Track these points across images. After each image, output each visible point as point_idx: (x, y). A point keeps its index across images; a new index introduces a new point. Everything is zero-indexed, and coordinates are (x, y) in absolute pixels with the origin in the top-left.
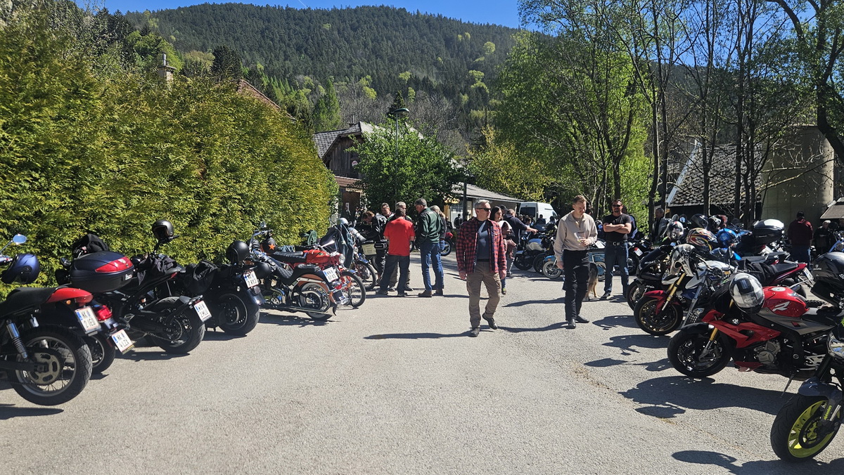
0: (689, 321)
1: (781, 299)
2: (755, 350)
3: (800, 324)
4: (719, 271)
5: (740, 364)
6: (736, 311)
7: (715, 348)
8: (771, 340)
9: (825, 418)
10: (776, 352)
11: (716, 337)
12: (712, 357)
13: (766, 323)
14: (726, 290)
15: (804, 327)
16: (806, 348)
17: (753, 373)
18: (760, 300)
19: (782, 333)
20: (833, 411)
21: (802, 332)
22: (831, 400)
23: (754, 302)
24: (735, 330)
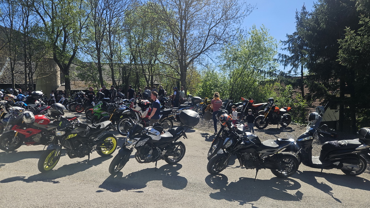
0: (6, 130)
1: (41, 119)
2: (32, 138)
3: (48, 127)
4: (18, 110)
5: (27, 144)
6: (25, 124)
7: (17, 139)
8: (38, 133)
9: (55, 156)
10: (40, 137)
11: (17, 135)
12: (16, 142)
13: (36, 128)
14: (21, 117)
15: (49, 128)
16: (50, 134)
17: (32, 146)
18: (33, 120)
19: (41, 131)
20: (57, 153)
21: (48, 129)
22: (57, 150)
23: (31, 121)
24: (24, 131)
